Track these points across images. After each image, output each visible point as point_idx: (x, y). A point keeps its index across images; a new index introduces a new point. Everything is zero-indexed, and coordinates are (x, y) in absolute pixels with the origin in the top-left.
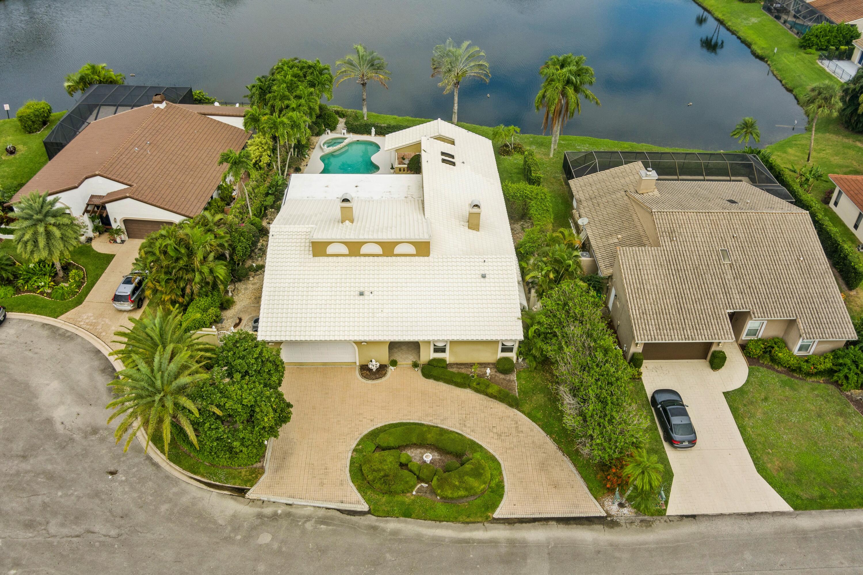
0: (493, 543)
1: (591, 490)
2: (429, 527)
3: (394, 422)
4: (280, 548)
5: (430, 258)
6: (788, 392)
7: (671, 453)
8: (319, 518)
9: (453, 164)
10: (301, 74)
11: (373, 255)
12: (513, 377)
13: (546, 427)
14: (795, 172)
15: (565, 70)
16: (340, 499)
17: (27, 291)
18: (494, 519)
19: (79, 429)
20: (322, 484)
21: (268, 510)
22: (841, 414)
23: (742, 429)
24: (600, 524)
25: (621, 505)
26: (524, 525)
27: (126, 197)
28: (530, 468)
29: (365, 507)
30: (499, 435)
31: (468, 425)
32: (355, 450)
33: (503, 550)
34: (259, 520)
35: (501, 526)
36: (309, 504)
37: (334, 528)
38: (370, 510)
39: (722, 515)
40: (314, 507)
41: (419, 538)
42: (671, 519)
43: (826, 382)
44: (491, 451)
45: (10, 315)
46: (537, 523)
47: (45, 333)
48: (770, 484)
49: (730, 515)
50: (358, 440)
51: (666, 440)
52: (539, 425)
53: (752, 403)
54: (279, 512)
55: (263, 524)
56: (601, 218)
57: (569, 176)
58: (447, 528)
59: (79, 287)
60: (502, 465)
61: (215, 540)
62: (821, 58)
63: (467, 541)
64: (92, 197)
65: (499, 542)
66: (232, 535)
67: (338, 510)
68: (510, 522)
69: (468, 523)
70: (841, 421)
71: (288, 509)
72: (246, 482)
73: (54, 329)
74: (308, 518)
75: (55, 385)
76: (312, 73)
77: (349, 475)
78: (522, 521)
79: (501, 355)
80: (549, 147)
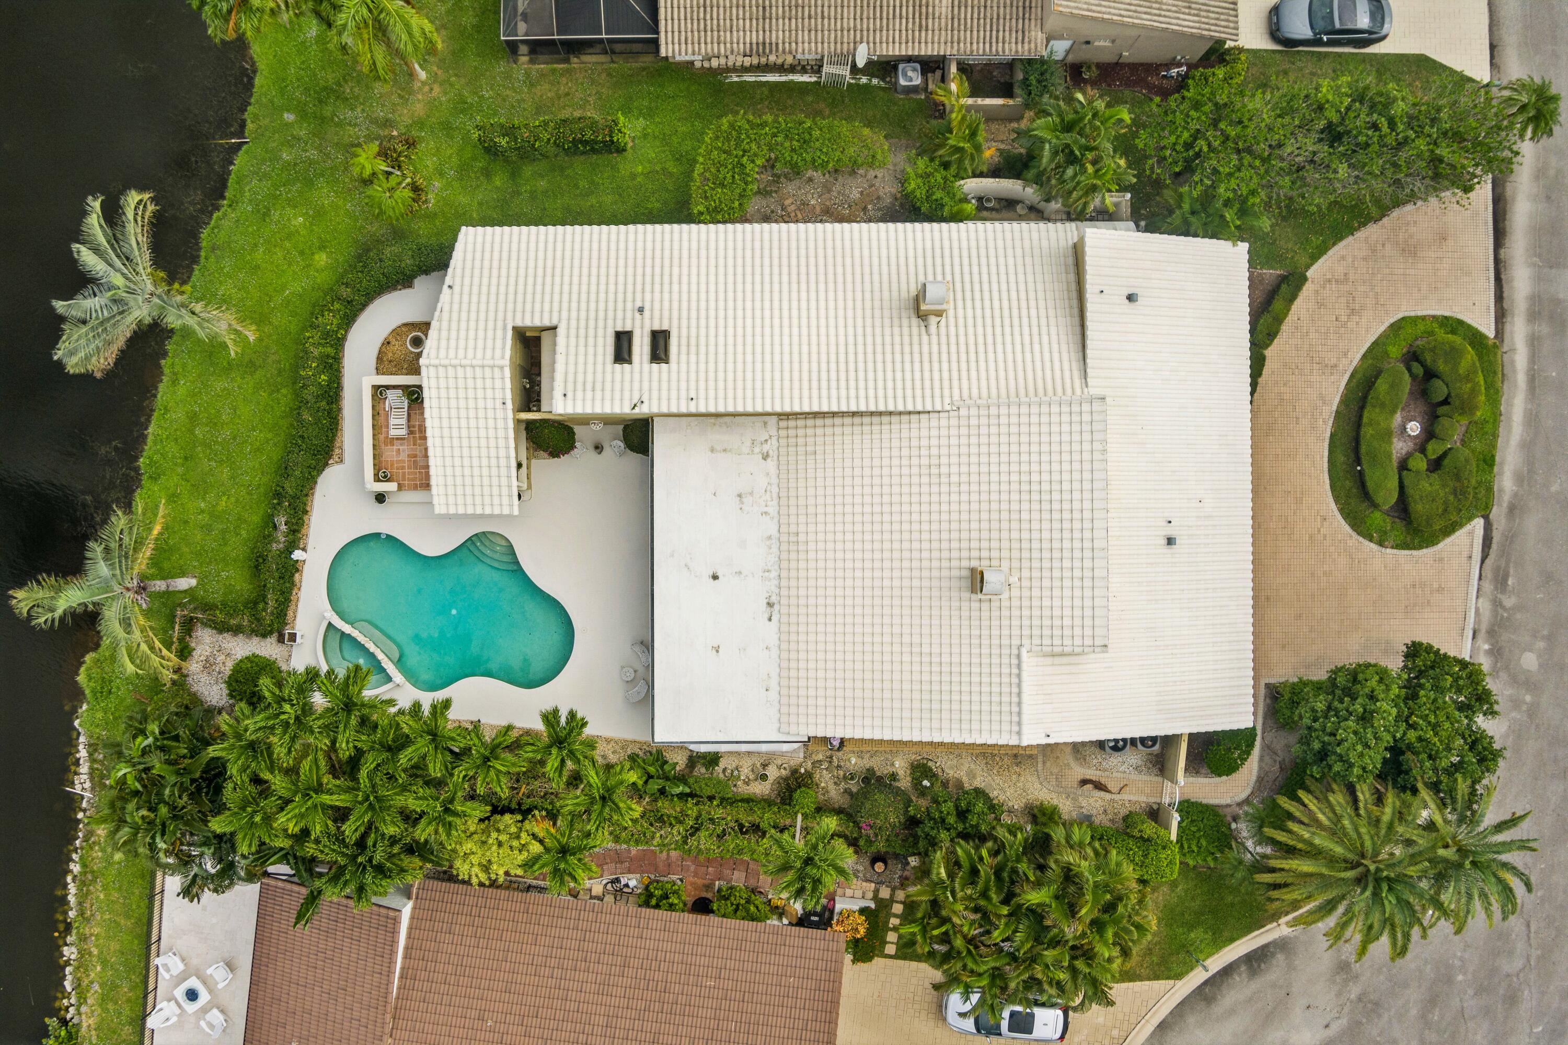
0: (1534, 342)
2: (1509, 431)
3: (1327, 481)
4: (1543, 638)
8: (1496, 588)
13: (1339, 233)
16: (1465, 560)
18: (1496, 337)
19: (1340, 995)
20: (1440, 587)
24: (1504, 187)
26: (1505, 295)
28: (1413, 272)
29: (1478, 524)
30: (1353, 312)
31: (1334, 361)
32: (1381, 544)
33: (1544, 329)
34: (1501, 674)
35: (1508, 327)
36: (1473, 607)
37: (1511, 565)
38: (1483, 516)
40: (1477, 597)
41: (1527, 446)
42: (1495, 76)
44: (1382, 329)
46: (1503, 277)
50: (1361, 539)
52: (1334, 244)
54: (1486, 647)
55: (1507, 668)
58: (1510, 405)
60: (1407, 314)
61: (1533, 731)
63: (1531, 379)
65: (1533, 334)
66: (1524, 708)
67: (1483, 562)
68: (1501, 315)
69: (1503, 375)
74: (1497, 604)
77: (1425, 551)
78: (1499, 297)
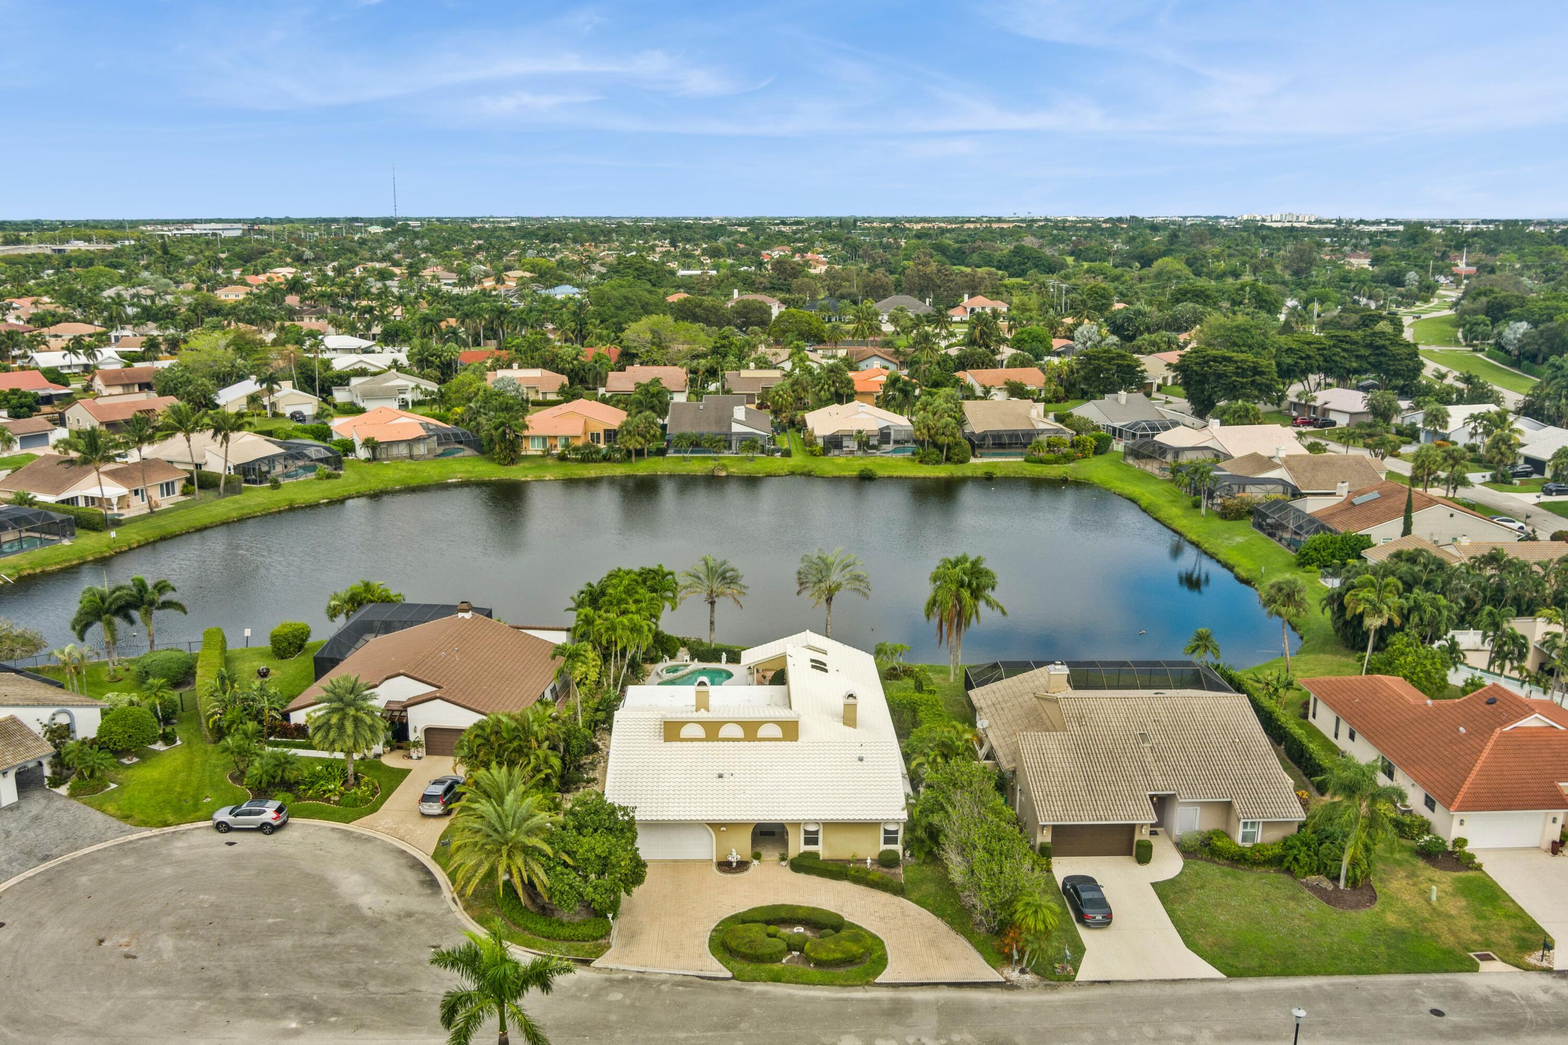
1: (988, 961)
4: (633, 1004)
5: (799, 743)
6: (1230, 881)
7: (1082, 932)
8: (676, 982)
9: (826, 671)
10: (640, 579)
11: (734, 740)
12: (900, 870)
13: (937, 912)
14: (1258, 681)
15: (957, 569)
16: (699, 968)
17: (310, 798)
18: (876, 983)
19: (391, 913)
20: (678, 957)
21: (619, 976)
22: (1293, 898)
23: (1171, 913)
24: (997, 988)
25: (1023, 971)
26: (911, 988)
27: (436, 698)
28: (918, 945)
29: (728, 975)
30: (882, 919)
32: (714, 931)
33: (886, 1007)
34: (608, 984)
35: (884, 989)
36: (663, 972)
37: (693, 989)
38: (733, 977)
39: (1141, 981)
40: (670, 974)
42: (1081, 984)
43: (1279, 871)
44: (873, 932)
45: (291, 820)
46: (924, 987)
47: (337, 835)
48: (1201, 956)
49: (1151, 981)
50: (717, 923)
51: (1078, 921)
52: (929, 910)
53: (1184, 891)
54: (630, 977)
55: (612, 986)
56: (1005, 720)
57: (969, 686)
59: (373, 796)
60: (886, 943)
62: (1324, 576)
63: (845, 1000)
64: (389, 702)
65: (881, 1001)
67: (697, 977)
68: (894, 986)
69: (846, 986)
70: (1292, 904)
71: (640, 975)
72: (590, 954)
73: (348, 834)
75: (356, 878)
76: (654, 578)
77: (708, 949)
78: (908, 985)
79: (884, 847)
80: (949, 673)
